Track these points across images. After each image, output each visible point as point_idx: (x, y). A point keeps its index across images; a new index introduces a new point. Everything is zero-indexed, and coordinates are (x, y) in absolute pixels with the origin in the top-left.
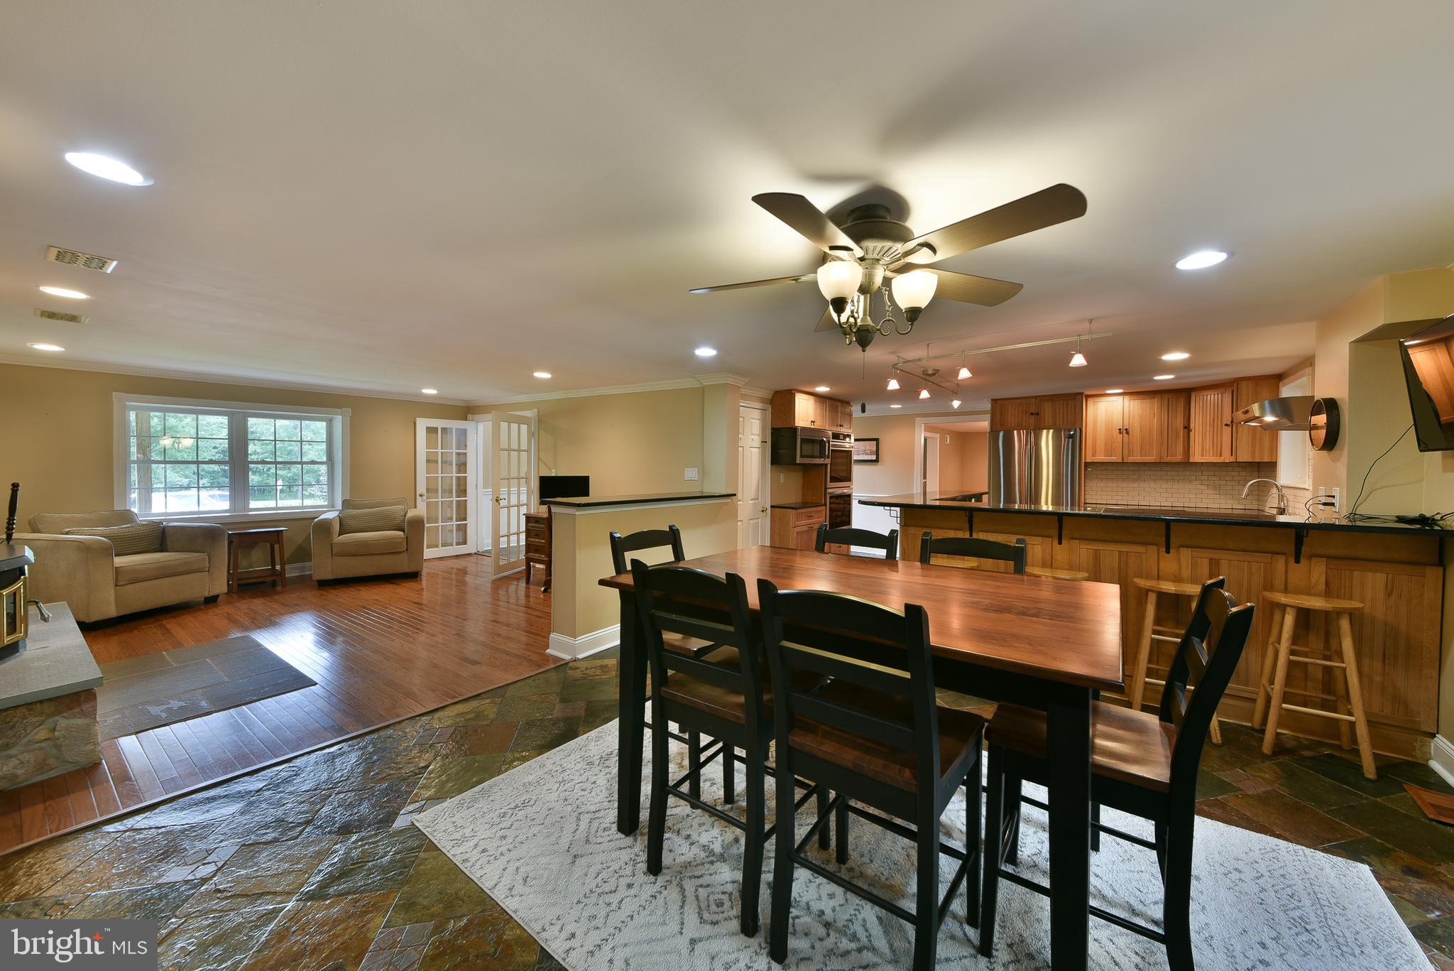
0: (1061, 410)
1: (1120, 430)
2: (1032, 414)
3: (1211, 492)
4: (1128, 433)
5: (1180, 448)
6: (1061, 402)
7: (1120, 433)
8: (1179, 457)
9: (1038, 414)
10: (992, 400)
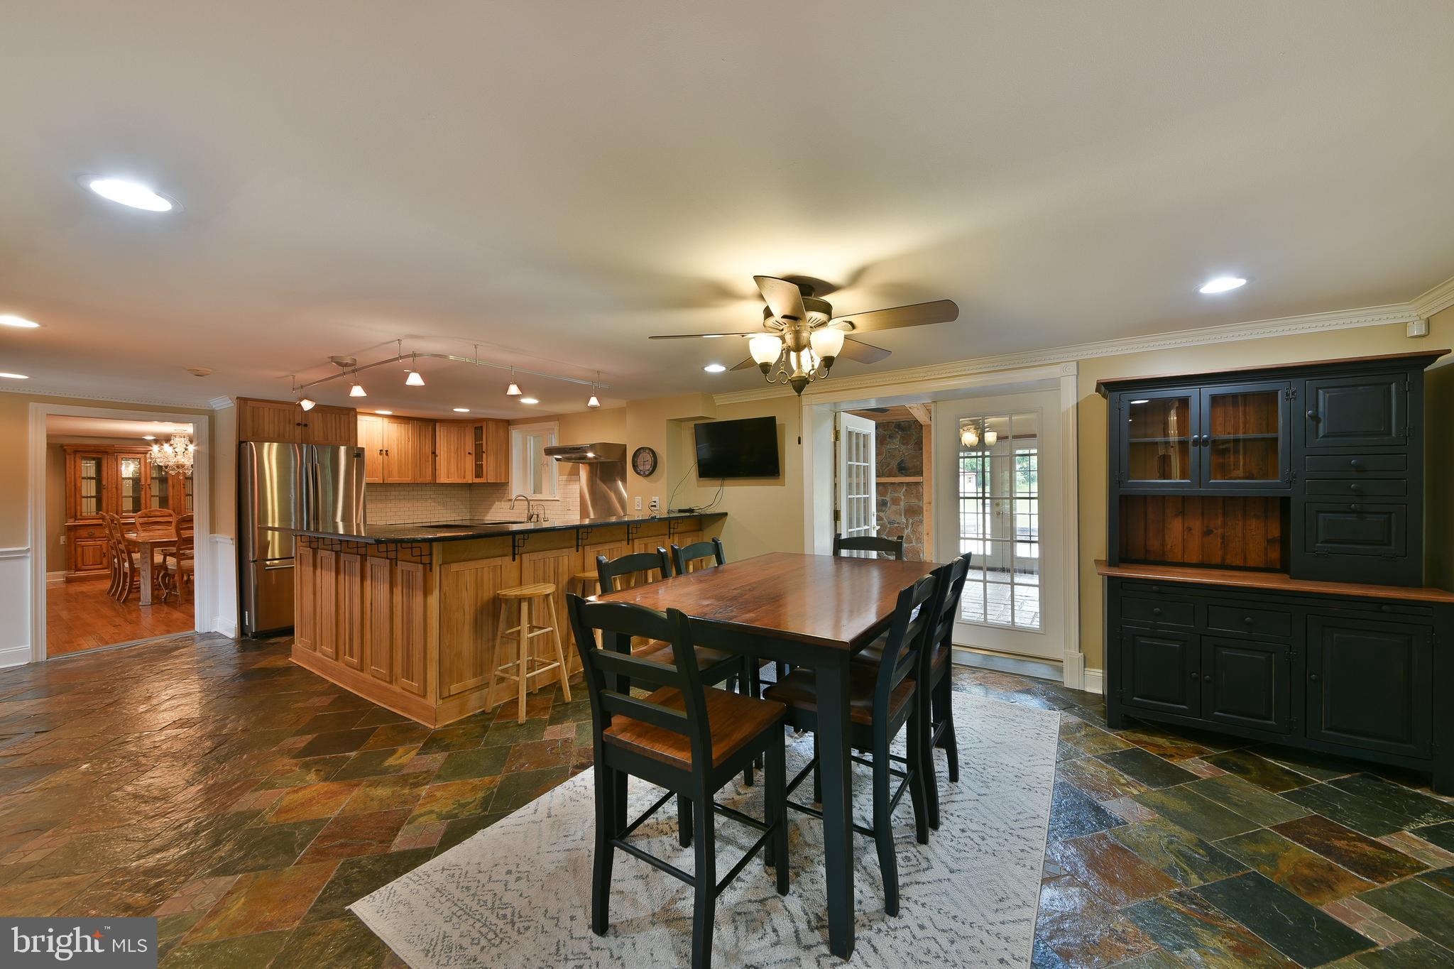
0: (334, 424)
1: (381, 451)
2: (299, 424)
3: (439, 508)
4: (387, 454)
5: (429, 471)
6: (333, 415)
7: (381, 454)
8: (428, 479)
9: (306, 425)
10: (237, 398)
